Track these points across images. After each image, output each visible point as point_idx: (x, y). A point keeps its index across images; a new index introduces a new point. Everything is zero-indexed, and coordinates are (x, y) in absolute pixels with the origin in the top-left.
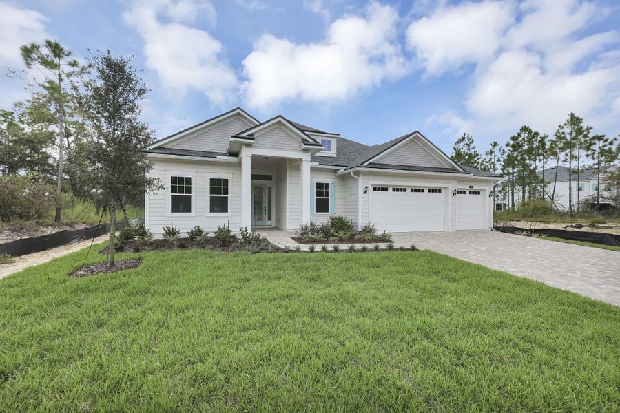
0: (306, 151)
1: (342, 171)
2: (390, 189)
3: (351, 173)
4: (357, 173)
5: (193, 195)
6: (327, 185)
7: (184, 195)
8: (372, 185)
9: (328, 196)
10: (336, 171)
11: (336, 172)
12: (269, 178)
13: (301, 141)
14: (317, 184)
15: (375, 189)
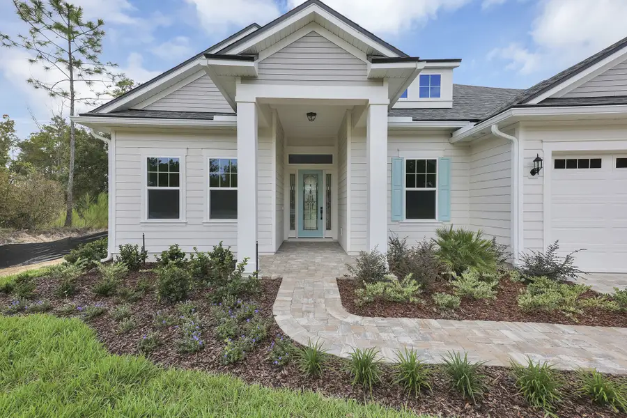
0: (377, 80)
1: (467, 129)
2: (609, 164)
3: (495, 129)
4: (511, 127)
5: (181, 188)
6: (432, 164)
7: (169, 188)
8: (554, 154)
9: (434, 186)
10: (450, 133)
11: (451, 135)
12: (327, 159)
13: (364, 58)
14: (410, 164)
15: (559, 164)
